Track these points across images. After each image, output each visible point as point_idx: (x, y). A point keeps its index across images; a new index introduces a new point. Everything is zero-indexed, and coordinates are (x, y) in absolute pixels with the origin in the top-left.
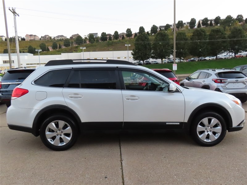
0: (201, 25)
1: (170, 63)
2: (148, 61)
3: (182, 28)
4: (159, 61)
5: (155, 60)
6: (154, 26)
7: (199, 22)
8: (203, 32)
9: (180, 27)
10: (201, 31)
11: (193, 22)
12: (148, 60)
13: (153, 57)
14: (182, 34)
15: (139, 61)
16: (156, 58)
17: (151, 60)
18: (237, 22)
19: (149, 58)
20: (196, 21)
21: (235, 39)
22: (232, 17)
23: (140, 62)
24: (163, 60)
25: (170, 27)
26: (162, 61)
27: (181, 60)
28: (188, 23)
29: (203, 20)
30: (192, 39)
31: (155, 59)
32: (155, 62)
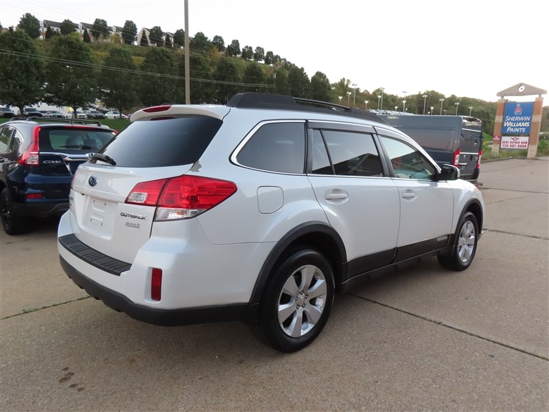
0: (149, 41)
1: (94, 118)
2: (34, 110)
3: (105, 37)
4: (67, 111)
5: (53, 108)
6: (28, 15)
7: (144, 32)
8: (168, 57)
9: (101, 35)
10: (164, 55)
11: (129, 29)
12: (35, 107)
13: (49, 101)
14: (123, 54)
15: (5, 106)
16: (59, 104)
17: (42, 107)
18: (215, 48)
19: (36, 102)
20: (136, 29)
21: (225, 83)
22: (207, 38)
23: (8, 109)
24: (77, 110)
25: (75, 31)
26: (75, 112)
27: (123, 115)
28: (118, 29)
29: (151, 31)
30: (143, 68)
31: (55, 106)
32: (54, 112)
